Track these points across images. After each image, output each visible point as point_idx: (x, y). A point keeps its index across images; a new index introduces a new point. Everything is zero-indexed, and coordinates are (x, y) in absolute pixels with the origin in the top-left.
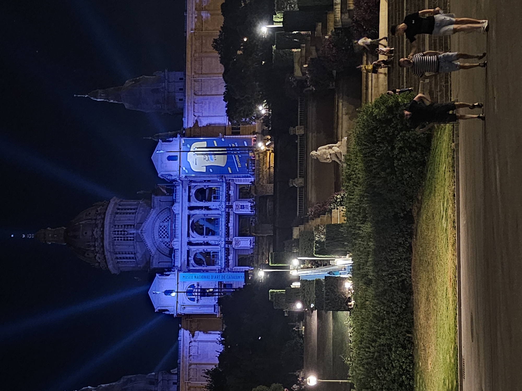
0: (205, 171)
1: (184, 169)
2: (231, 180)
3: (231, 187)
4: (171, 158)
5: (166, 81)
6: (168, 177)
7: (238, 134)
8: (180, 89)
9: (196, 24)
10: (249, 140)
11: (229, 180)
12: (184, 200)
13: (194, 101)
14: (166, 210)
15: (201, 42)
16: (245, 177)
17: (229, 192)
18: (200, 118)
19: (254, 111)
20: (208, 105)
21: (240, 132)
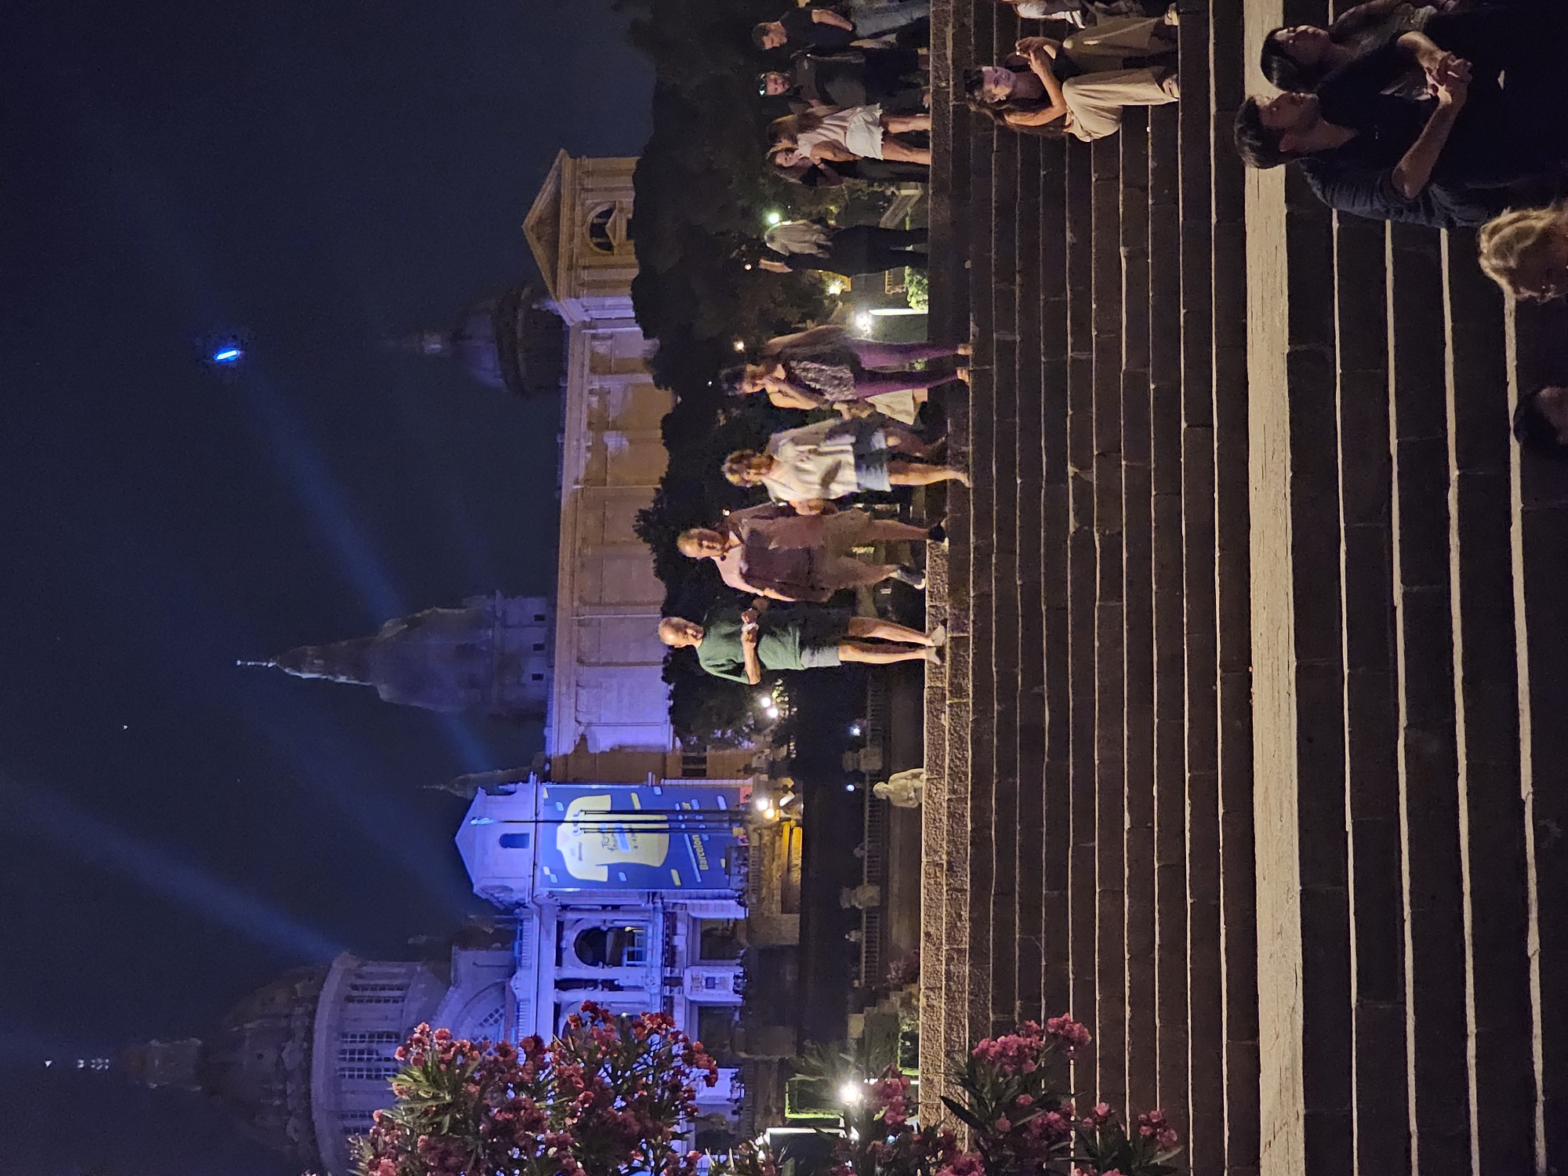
0: (604, 878)
1: (547, 871)
2: (679, 906)
3: (679, 925)
4: (509, 841)
5: (497, 624)
6: (502, 895)
7: (701, 774)
8: (538, 647)
9: (587, 467)
10: (731, 794)
11: (675, 904)
12: (543, 962)
13: (577, 681)
14: (493, 990)
15: (601, 513)
16: (719, 897)
17: (671, 939)
18: (593, 728)
19: (747, 712)
20: (615, 693)
21: (705, 771)
